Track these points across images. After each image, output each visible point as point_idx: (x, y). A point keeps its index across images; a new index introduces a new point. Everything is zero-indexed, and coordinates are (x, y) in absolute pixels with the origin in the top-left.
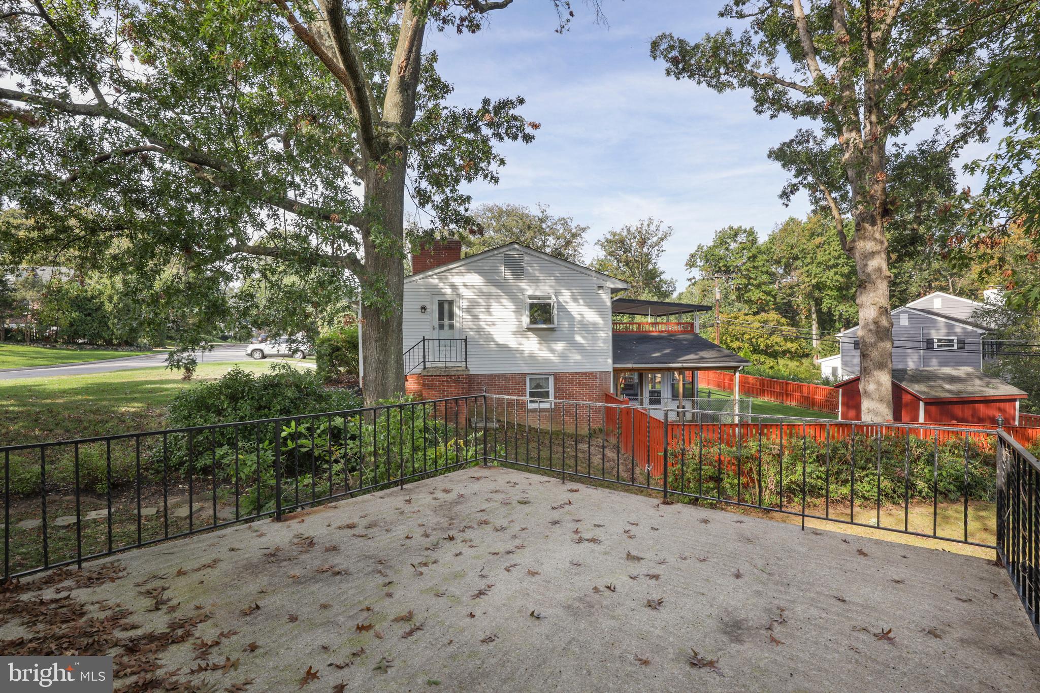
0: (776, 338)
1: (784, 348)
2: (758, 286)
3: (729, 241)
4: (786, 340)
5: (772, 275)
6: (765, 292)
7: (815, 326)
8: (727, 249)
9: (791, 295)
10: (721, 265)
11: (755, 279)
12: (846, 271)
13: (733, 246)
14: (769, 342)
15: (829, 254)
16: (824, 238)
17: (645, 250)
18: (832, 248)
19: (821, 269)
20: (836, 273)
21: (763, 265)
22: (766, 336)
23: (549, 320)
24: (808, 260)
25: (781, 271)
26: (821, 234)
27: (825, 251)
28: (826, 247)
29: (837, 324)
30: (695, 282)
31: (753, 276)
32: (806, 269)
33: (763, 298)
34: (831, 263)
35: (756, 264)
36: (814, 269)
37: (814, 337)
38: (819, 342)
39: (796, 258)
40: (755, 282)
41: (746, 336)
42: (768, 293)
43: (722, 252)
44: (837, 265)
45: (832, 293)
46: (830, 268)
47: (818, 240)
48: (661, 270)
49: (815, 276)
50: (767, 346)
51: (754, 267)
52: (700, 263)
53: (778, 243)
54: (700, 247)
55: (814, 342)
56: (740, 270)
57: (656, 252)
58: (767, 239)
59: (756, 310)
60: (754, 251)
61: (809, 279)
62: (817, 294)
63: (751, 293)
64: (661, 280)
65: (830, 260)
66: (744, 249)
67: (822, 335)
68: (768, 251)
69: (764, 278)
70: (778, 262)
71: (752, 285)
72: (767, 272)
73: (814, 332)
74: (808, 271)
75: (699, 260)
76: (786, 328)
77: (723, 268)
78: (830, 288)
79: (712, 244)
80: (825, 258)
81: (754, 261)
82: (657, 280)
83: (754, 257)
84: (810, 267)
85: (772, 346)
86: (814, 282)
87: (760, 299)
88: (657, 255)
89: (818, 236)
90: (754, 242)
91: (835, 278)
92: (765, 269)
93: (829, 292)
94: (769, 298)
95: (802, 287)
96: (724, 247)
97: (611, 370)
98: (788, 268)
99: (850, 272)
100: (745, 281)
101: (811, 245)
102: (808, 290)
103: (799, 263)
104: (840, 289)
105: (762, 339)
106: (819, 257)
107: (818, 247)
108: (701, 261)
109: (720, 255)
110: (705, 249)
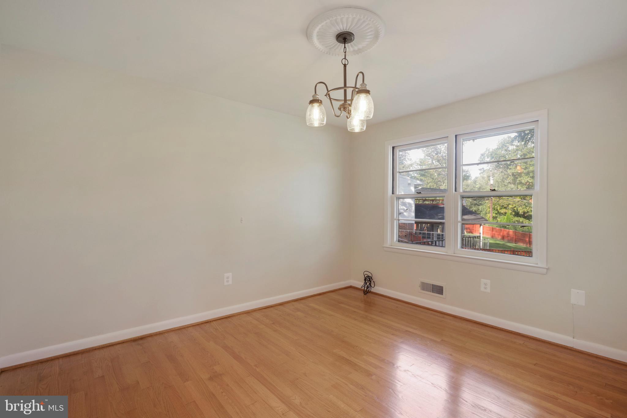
8: (506, 150)
41: (510, 206)
50: (524, 212)
54: (487, 150)
75: (486, 157)
97: (414, 222)
108: (488, 158)
109: (500, 154)
110: (491, 150)
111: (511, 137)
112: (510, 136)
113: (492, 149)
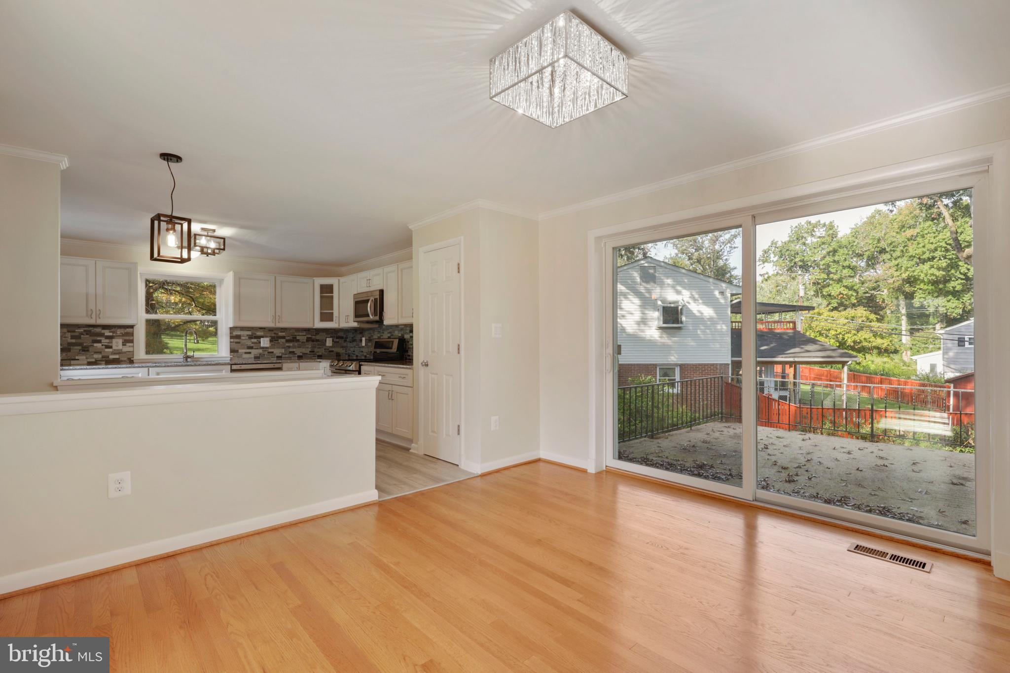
0: (864, 335)
1: (874, 344)
2: (840, 281)
3: (805, 235)
4: (875, 336)
5: (853, 269)
6: (846, 287)
7: (904, 321)
8: (804, 244)
9: (874, 289)
10: (797, 260)
11: (835, 274)
12: (944, 265)
13: (809, 240)
14: (857, 338)
15: (924, 247)
16: (917, 230)
17: (717, 247)
18: (926, 241)
19: (913, 263)
20: (932, 267)
21: (845, 260)
22: (853, 332)
23: (677, 320)
24: (898, 253)
25: (863, 264)
26: (913, 227)
27: (918, 244)
28: (919, 239)
29: (931, 319)
30: (769, 277)
31: (833, 270)
32: (894, 262)
33: (845, 293)
34: (925, 256)
35: (836, 258)
36: (904, 262)
37: (904, 333)
38: (908, 338)
39: (883, 251)
40: (835, 277)
41: (833, 332)
42: (850, 288)
43: (798, 247)
44: (933, 258)
45: (926, 287)
46: (924, 261)
47: (909, 233)
48: (732, 266)
49: (906, 270)
50: (855, 342)
51: (834, 261)
52: (773, 258)
53: (861, 237)
54: (774, 243)
55: (904, 338)
56: (818, 265)
57: (728, 249)
58: (848, 231)
59: (836, 305)
60: (834, 245)
61: (898, 273)
62: (907, 288)
63: (830, 288)
64: (731, 276)
65: (924, 253)
66: (823, 243)
67: (912, 332)
68: (849, 245)
69: (846, 272)
70: (860, 256)
71: (832, 279)
72: (849, 267)
73: (904, 328)
74: (897, 265)
75: (772, 255)
76: (875, 324)
77: (800, 263)
78: (923, 281)
79: (788, 239)
80: (919, 251)
81: (834, 255)
82: (728, 275)
83: (835, 251)
84: (899, 260)
85: (860, 342)
86: (904, 276)
87: (840, 293)
88: (729, 252)
89: (910, 228)
90: (833, 236)
91: (930, 272)
92: (846, 263)
93: (922, 286)
94: (851, 293)
95: (891, 281)
96: (801, 242)
97: (730, 362)
98: (872, 261)
99: (948, 266)
100: (824, 276)
101: (901, 238)
102: (897, 284)
103: (886, 256)
104: (935, 283)
105: (850, 335)
106: (910, 249)
107: (909, 240)
108: (775, 256)
109: (795, 251)
110: (779, 244)
111: (812, 222)
112: (809, 220)
113: (782, 242)
